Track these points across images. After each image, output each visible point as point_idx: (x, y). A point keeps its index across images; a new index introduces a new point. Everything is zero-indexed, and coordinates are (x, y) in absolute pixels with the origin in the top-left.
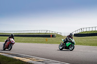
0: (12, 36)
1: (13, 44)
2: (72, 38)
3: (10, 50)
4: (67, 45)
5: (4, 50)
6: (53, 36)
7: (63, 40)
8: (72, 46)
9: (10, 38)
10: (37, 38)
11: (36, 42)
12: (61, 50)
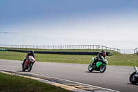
1: (33, 63)
2: (104, 57)
4: (98, 66)
5: (24, 70)
6: (107, 54)
8: (103, 67)
12: (91, 71)
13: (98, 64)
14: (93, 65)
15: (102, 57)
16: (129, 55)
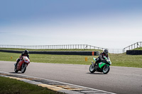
0: (26, 53)
1: (27, 64)
3: (23, 73)
4: (100, 67)
6: (95, 54)
7: (95, 59)
8: (106, 68)
9: (23, 55)
10: (71, 56)
11: (70, 63)
13: (101, 65)
14: (95, 65)
15: (105, 57)
16: (118, 55)
